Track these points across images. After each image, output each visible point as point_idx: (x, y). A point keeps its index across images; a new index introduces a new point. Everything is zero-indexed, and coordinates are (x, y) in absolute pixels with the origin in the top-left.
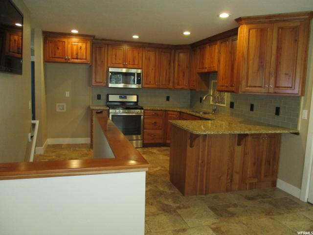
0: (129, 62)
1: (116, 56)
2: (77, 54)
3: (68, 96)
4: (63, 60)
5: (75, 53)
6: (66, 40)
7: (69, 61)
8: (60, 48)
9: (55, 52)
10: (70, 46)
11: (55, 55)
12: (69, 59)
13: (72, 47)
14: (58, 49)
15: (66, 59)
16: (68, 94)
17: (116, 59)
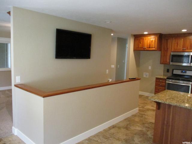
0: (187, 47)
1: (177, 44)
2: (150, 45)
3: (150, 69)
4: (143, 49)
5: (148, 45)
6: (144, 38)
7: (145, 50)
8: (141, 43)
9: (139, 45)
10: (146, 41)
11: (139, 46)
12: (145, 48)
13: (147, 41)
14: (140, 43)
15: (144, 48)
16: (150, 68)
17: (177, 46)
